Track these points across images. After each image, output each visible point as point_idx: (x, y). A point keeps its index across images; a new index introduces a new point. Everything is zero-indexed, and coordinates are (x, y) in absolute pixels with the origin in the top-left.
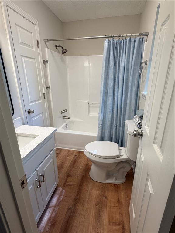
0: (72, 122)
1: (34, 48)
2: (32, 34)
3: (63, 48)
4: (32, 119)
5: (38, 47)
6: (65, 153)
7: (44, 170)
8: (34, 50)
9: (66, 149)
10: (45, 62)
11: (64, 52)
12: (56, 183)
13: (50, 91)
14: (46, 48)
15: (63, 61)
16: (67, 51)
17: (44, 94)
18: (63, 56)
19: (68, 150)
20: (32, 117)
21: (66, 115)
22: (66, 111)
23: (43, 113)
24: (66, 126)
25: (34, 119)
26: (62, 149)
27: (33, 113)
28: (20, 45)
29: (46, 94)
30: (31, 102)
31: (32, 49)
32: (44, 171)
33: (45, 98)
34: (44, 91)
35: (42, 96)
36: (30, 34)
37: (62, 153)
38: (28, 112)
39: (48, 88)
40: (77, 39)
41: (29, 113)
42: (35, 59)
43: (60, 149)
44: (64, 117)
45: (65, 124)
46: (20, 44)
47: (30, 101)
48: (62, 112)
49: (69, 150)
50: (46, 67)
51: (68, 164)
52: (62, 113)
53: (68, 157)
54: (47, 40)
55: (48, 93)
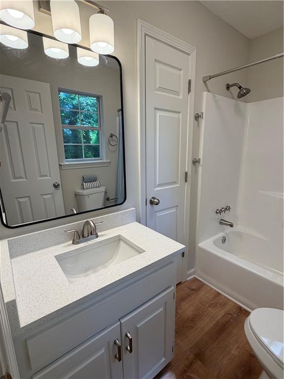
0: (239, 235)
1: (181, 95)
2: (182, 71)
3: (240, 87)
4: (156, 213)
5: (189, 92)
6: (207, 295)
7: (138, 326)
8: (181, 97)
9: (212, 289)
10: (197, 117)
11: (243, 93)
12: (164, 359)
13: (200, 169)
14: (205, 91)
15: (239, 112)
16: (248, 91)
17: (186, 174)
18: (240, 103)
19: (215, 291)
20: (155, 210)
21: (227, 216)
22: (229, 209)
23: (177, 206)
24: (224, 240)
25: (158, 214)
26: (205, 284)
27: (157, 204)
28: (156, 92)
29: (189, 174)
30: (160, 185)
31: (178, 97)
32: (137, 328)
33: (186, 181)
34: (188, 167)
35: (181, 177)
36: (178, 72)
37: (202, 293)
38: (151, 201)
39: (195, 162)
40: (276, 58)
41: (152, 203)
42: (180, 113)
43: (201, 281)
44: (221, 220)
45: (221, 235)
46: (157, 90)
47: (158, 183)
48: (217, 210)
49: (219, 293)
50: (198, 126)
51: (206, 325)
52: (219, 212)
53: (210, 309)
54: (208, 77)
55: (196, 172)
